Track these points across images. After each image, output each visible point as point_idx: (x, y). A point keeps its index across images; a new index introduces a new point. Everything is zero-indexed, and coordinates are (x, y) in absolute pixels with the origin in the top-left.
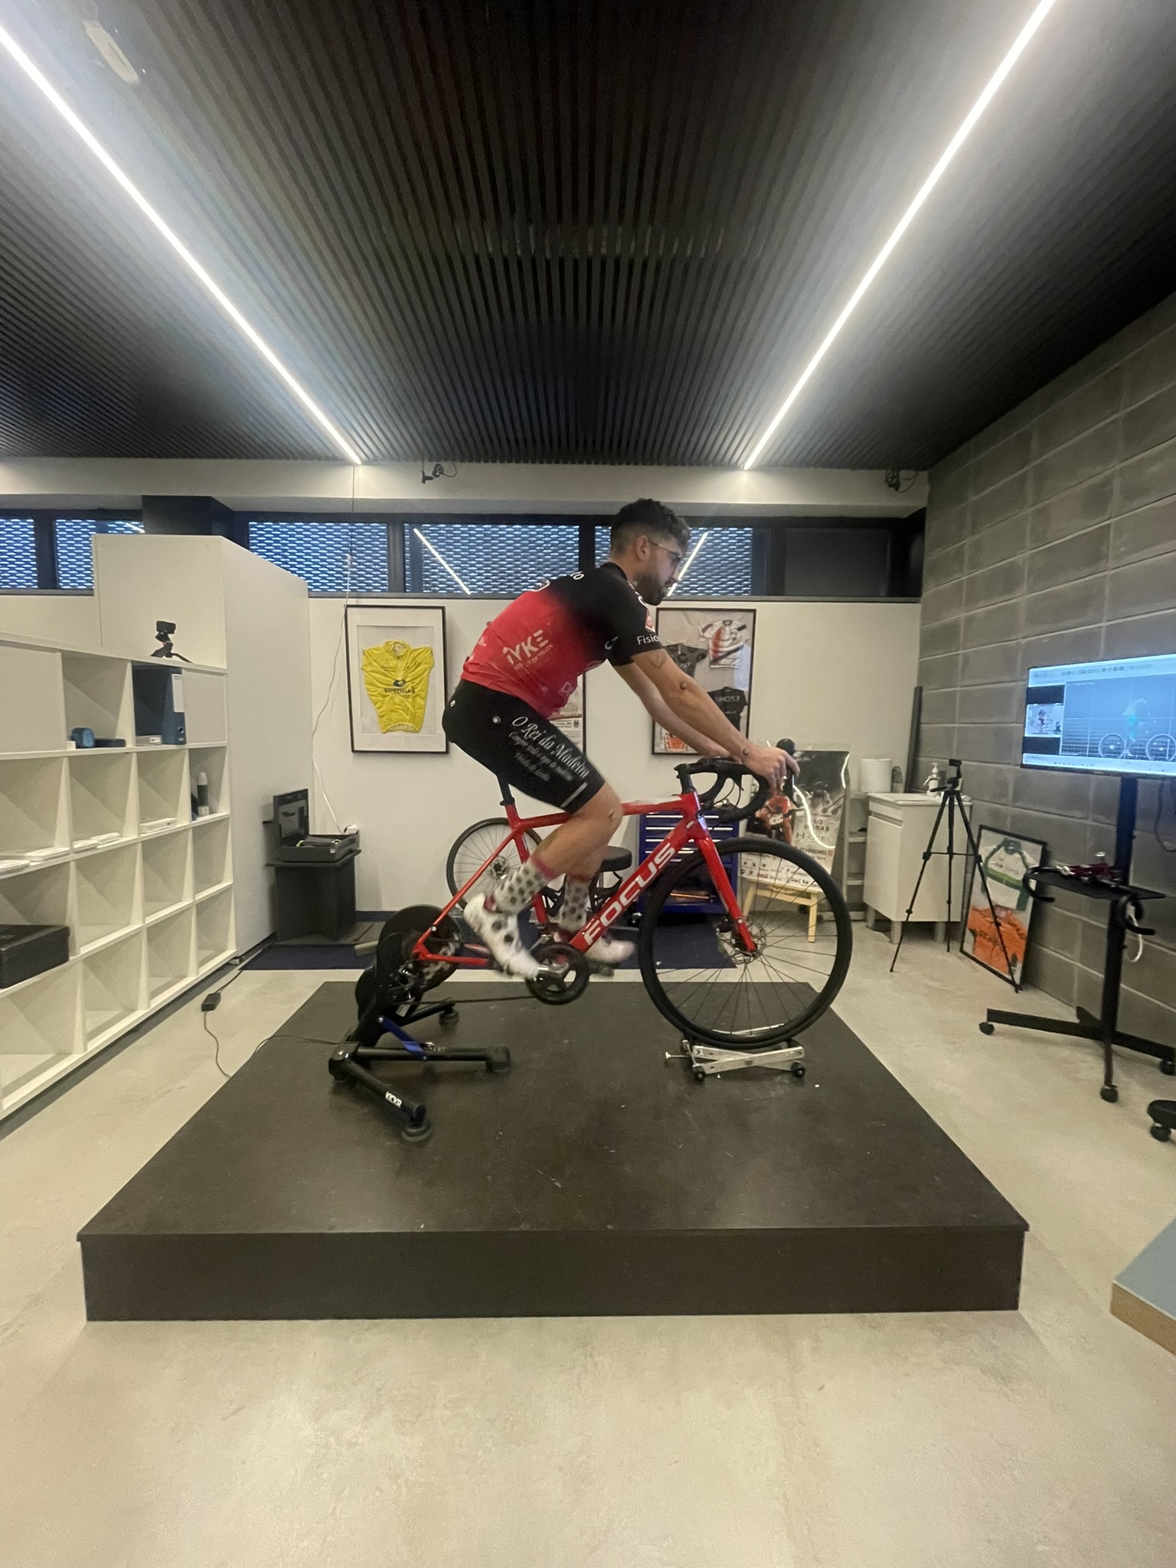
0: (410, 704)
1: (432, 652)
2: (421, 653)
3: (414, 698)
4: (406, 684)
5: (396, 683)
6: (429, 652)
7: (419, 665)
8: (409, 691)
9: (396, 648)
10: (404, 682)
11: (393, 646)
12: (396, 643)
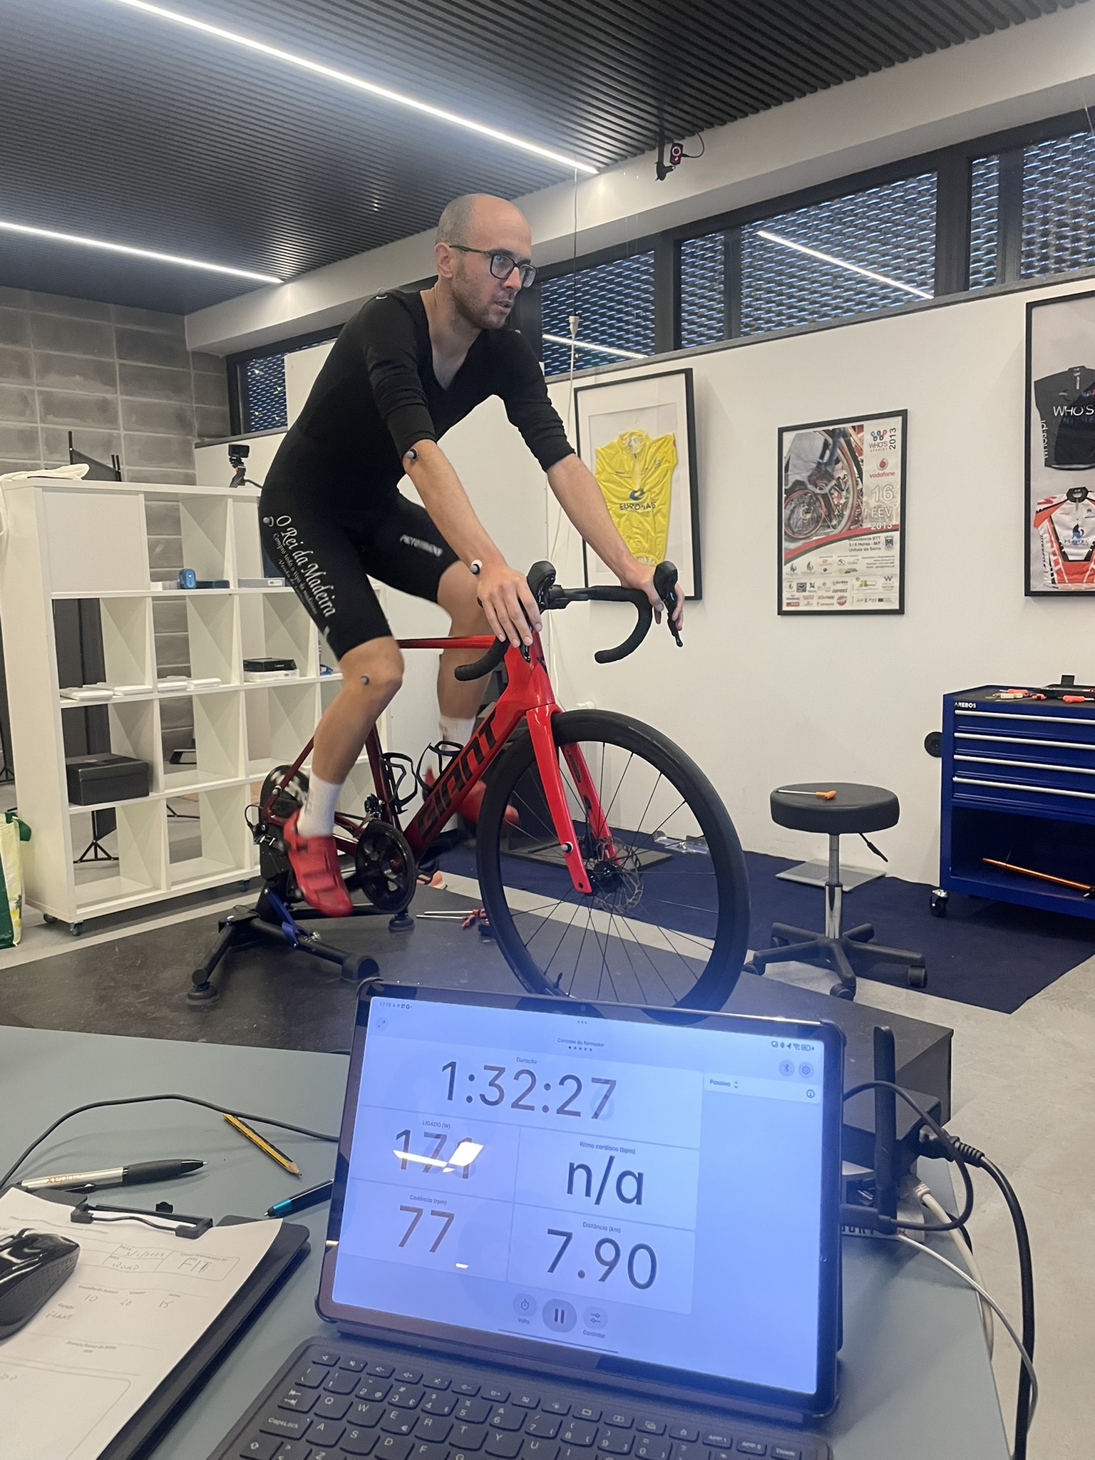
0: (650, 524)
1: (674, 441)
2: (662, 444)
3: (654, 515)
4: (646, 495)
5: (632, 497)
6: (672, 442)
7: (659, 465)
8: (648, 506)
9: (633, 443)
10: (643, 493)
11: (628, 440)
12: (632, 434)
